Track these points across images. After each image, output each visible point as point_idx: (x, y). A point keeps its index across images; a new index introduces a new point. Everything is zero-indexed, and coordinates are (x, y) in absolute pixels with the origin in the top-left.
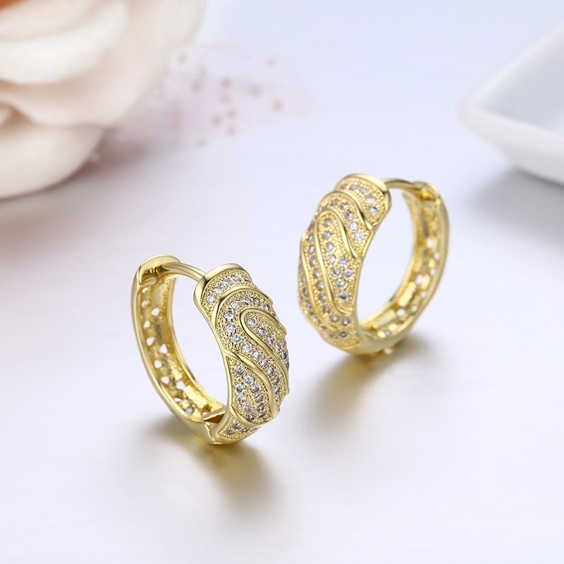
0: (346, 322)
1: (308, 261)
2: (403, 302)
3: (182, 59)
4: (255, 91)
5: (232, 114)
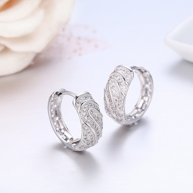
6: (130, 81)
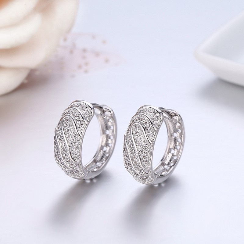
3: (65, 40)
4: (97, 54)
5: (86, 64)
6: (159, 125)
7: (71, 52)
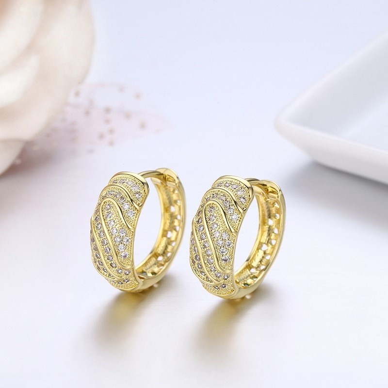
0: (226, 277)
1: (199, 237)
2: (255, 264)
3: (77, 94)
4: (128, 116)
5: (111, 131)
7: (87, 113)
